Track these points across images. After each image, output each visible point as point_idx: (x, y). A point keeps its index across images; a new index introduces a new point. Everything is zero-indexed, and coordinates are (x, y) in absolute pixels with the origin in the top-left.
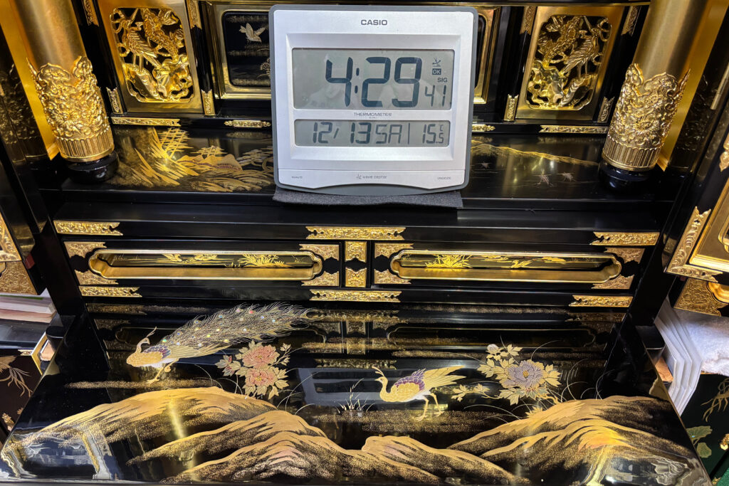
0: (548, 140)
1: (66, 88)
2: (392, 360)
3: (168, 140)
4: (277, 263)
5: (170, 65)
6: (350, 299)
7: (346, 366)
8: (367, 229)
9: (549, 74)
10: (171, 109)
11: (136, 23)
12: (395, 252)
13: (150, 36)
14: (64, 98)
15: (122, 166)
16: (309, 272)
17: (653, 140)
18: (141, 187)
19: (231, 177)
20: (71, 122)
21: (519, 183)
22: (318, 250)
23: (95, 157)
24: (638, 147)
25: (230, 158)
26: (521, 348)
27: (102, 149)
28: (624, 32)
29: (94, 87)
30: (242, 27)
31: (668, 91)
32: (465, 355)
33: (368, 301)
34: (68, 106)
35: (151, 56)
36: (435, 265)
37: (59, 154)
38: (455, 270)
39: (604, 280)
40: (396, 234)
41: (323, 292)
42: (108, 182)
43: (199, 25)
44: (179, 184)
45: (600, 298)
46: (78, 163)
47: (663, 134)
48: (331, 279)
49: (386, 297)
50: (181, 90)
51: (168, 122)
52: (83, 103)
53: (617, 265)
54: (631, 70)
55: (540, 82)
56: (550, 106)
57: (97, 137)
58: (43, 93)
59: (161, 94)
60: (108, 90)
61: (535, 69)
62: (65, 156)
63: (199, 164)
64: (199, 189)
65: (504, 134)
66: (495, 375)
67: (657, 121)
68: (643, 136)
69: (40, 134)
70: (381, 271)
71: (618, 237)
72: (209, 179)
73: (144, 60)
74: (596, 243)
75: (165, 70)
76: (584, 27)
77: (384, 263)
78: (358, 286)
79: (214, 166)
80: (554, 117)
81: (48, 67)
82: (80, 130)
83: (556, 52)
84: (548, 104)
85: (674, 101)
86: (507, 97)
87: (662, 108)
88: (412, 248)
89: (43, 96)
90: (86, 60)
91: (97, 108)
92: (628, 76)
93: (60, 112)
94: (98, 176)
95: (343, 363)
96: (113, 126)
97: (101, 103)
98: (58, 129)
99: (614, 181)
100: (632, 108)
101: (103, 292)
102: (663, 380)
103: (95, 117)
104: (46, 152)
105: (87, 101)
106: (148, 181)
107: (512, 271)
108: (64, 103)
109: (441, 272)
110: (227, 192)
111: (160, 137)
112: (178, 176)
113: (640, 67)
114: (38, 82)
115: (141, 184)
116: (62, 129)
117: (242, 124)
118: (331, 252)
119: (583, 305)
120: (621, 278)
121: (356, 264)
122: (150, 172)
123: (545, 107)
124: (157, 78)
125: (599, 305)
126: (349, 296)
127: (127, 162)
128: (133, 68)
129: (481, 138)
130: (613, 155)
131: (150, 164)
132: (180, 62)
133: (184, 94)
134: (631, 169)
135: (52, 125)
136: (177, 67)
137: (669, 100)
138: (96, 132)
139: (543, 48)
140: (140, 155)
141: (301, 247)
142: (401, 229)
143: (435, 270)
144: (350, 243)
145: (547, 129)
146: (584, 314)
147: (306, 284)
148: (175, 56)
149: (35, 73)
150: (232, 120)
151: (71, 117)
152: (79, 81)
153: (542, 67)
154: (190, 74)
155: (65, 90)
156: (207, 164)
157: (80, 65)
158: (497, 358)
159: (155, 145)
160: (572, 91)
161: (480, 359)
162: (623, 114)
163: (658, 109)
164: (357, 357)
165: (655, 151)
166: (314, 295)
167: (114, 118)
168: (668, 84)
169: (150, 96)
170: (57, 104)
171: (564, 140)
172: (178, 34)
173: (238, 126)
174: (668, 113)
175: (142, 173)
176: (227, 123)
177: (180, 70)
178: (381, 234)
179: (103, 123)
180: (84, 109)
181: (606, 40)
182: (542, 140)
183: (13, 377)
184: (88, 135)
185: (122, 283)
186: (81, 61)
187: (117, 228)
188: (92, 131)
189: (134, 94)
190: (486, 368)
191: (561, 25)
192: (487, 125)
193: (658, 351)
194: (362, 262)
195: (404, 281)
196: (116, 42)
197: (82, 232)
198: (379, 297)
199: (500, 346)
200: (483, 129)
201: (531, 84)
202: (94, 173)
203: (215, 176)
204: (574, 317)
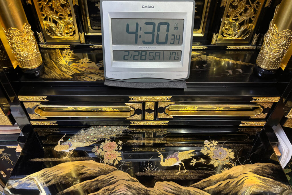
0: (229, 52)
1: (20, 38)
2: (164, 147)
3: (65, 55)
4: (115, 110)
5: (65, 22)
6: (147, 124)
7: (144, 150)
8: (155, 97)
9: (232, 24)
10: (66, 40)
11: (49, 3)
12: (167, 105)
13: (55, 8)
14: (19, 43)
15: (46, 69)
16: (129, 114)
17: (280, 58)
18: (55, 79)
19: (95, 74)
20: (23, 53)
21: (216, 70)
22: (133, 106)
23: (34, 67)
24: (273, 60)
25: (93, 64)
26: (218, 142)
27: (37, 63)
28: (266, 6)
29: (32, 36)
30: (96, 4)
31: (289, 37)
32: (195, 145)
33: (154, 125)
34: (21, 46)
35: (56, 17)
36: (184, 109)
37: (18, 65)
38: (192, 111)
39: (255, 115)
40: (167, 99)
41: (136, 122)
42: (40, 77)
43: (77, 4)
44: (71, 77)
45: (252, 122)
46: (27, 70)
47: (285, 55)
48: (139, 117)
49: (162, 123)
50: (70, 32)
51: (65, 46)
52: (28, 44)
53: (261, 109)
54: (273, 27)
55: (227, 27)
56: (231, 37)
57: (35, 58)
58: (10, 40)
59: (61, 34)
60: (37, 32)
61: (225, 22)
62: (21, 67)
63: (80, 67)
64: (81, 80)
65: (211, 50)
66: (208, 154)
67: (283, 50)
68: (276, 56)
69: (9, 58)
70: (161, 113)
71: (262, 99)
72: (85, 75)
73: (53, 19)
74: (253, 101)
75: (63, 24)
76: (249, 4)
77: (162, 110)
78: (150, 119)
79: (86, 68)
80: (233, 42)
81: (11, 29)
82: (27, 56)
83: (235, 14)
84: (230, 37)
85: (291, 41)
86: (213, 34)
87: (285, 44)
88: (174, 104)
89: (10, 42)
90: (28, 25)
91: (34, 46)
92: (271, 29)
93: (18, 49)
94: (36, 75)
95: (144, 149)
96: (40, 48)
97: (36, 43)
98: (17, 56)
99: (261, 74)
100: (272, 44)
101: (41, 123)
102: (277, 155)
103: (34, 50)
104: (12, 65)
105: (30, 43)
106: (58, 76)
107: (216, 111)
108: (19, 45)
109: (186, 112)
110: (94, 81)
111: (62, 54)
112: (71, 73)
113: (277, 26)
114: (7, 36)
115: (55, 78)
116: (19, 56)
117: (97, 47)
118: (139, 106)
119: (245, 125)
120: (262, 114)
121: (150, 111)
122: (59, 72)
123: (229, 38)
124: (59, 27)
125: (252, 125)
126: (147, 123)
127: (48, 67)
128: (48, 23)
129: (201, 52)
130: (261, 63)
131: (58, 67)
132: (69, 20)
133: (71, 34)
134: (269, 69)
135: (14, 54)
136: (68, 22)
137: (288, 41)
138: (34, 56)
139: (230, 12)
140: (53, 63)
141: (126, 104)
142: (170, 97)
143: (183, 111)
144: (147, 103)
145: (229, 48)
146: (244, 129)
147: (127, 119)
148: (67, 17)
149: (5, 32)
150: (93, 45)
151: (23, 51)
152: (25, 35)
153: (229, 21)
154: (74, 25)
155: (19, 39)
156: (83, 67)
157: (26, 27)
158: (208, 146)
159: (60, 58)
160: (241, 31)
161: (201, 147)
162: (268, 46)
163: (284, 45)
164: (149, 147)
165: (280, 62)
166: (132, 123)
167: (41, 45)
168: (289, 34)
169: (56, 35)
170: (16, 45)
171: (237, 52)
172: (67, 8)
173: (96, 48)
174: (287, 46)
175: (55, 72)
176: (91, 47)
177: (69, 24)
178: (161, 99)
179: (37, 52)
180: (29, 47)
181: (257, 9)
182: (227, 52)
183: (4, 157)
184: (31, 58)
185: (49, 119)
186: (26, 25)
187: (46, 99)
188: (32, 56)
189: (49, 34)
190: (204, 151)
191: (239, 3)
192: (204, 46)
193: (276, 144)
194: (153, 110)
195: (171, 116)
196: (40, 12)
197: (31, 100)
198: (159, 124)
199: (209, 141)
200: (202, 48)
201: (224, 28)
202: (35, 74)
203: (87, 73)
204: (241, 130)
